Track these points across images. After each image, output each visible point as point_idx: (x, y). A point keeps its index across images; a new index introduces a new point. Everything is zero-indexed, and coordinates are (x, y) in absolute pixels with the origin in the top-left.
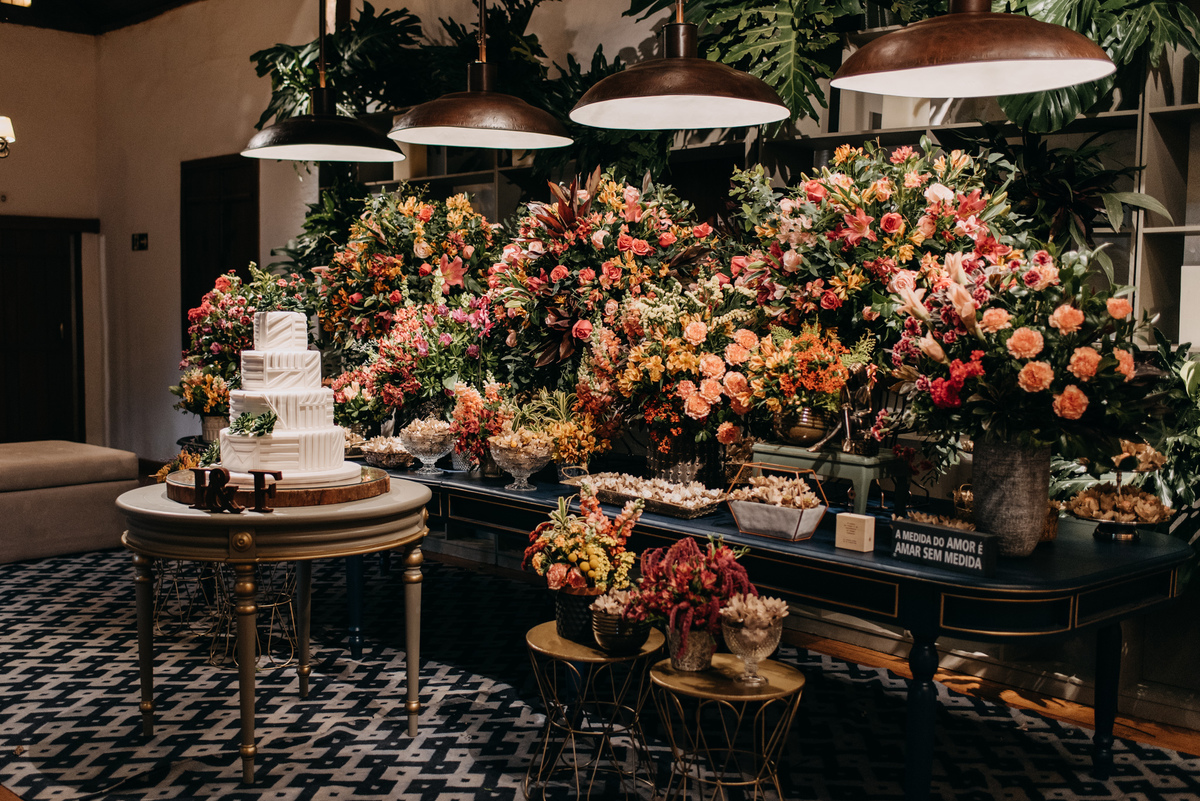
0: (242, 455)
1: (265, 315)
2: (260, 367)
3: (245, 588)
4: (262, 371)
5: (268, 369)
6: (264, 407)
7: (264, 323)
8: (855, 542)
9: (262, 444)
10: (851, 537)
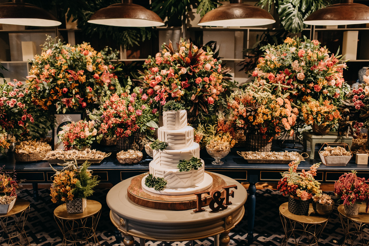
0: (184, 180)
1: (178, 113)
2: (184, 138)
3: (227, 240)
4: (185, 139)
5: (187, 138)
6: (191, 156)
7: (178, 117)
8: (364, 162)
9: (194, 173)
10: (363, 161)
